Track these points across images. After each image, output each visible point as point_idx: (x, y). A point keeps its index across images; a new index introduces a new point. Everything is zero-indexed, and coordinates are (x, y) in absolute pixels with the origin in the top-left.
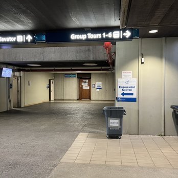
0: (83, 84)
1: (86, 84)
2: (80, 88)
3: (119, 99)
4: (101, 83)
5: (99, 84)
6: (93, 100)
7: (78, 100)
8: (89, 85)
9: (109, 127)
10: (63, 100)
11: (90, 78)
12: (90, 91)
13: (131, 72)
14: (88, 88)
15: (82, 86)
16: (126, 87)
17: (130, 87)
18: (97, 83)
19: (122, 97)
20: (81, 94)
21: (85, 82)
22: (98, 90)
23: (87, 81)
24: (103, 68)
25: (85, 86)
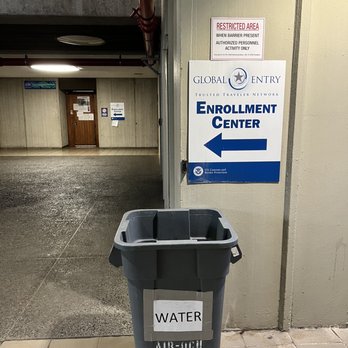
0: (76, 107)
1: (86, 108)
2: (70, 119)
3: (198, 172)
4: (122, 105)
5: (117, 107)
6: (104, 148)
7: (64, 148)
8: (94, 110)
9: (148, 338)
10: (26, 149)
11: (95, 93)
12: (94, 124)
13: (261, 22)
14: (91, 117)
15: (75, 112)
16: (232, 109)
17: (250, 109)
18: (113, 105)
19: (212, 157)
20: (74, 132)
21: (83, 103)
22: (115, 123)
23: (87, 99)
24: (123, 57)
25: (83, 113)
